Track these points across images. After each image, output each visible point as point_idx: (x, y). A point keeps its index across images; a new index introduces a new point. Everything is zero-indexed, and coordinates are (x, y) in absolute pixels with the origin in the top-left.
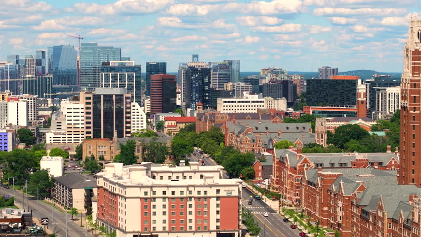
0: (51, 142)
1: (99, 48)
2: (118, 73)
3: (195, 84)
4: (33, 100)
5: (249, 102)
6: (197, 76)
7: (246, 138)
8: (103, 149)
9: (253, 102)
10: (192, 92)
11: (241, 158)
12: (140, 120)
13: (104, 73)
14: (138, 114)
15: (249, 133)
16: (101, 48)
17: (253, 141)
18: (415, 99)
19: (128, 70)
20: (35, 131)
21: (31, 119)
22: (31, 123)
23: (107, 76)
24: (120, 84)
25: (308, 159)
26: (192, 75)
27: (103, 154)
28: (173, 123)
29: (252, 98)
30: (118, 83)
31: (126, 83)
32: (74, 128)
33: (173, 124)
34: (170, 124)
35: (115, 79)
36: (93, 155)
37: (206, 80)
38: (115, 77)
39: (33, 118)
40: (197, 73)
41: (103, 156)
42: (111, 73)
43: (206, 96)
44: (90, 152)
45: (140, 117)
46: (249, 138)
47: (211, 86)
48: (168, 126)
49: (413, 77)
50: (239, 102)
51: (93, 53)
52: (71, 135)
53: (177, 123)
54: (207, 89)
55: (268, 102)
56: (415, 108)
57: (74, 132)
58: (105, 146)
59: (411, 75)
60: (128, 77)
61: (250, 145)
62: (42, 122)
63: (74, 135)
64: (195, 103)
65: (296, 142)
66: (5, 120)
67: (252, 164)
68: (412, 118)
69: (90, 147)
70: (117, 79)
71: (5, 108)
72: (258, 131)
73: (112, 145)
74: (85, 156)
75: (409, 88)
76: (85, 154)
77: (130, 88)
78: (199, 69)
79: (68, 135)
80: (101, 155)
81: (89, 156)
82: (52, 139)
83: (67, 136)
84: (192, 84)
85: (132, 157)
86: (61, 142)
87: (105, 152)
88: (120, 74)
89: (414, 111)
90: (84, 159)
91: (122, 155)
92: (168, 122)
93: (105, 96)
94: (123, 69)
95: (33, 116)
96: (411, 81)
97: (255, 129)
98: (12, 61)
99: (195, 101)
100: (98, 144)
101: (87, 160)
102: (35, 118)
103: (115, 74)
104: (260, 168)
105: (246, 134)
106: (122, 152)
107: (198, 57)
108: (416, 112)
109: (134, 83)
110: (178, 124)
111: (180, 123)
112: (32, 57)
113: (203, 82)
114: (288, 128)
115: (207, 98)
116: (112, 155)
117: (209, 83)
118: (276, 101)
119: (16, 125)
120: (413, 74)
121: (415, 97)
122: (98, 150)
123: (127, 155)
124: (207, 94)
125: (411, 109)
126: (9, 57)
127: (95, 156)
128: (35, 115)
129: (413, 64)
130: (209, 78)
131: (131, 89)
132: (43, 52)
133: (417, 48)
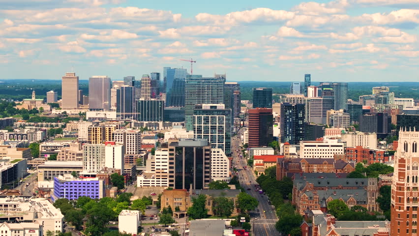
0: (141, 185)
1: (203, 80)
2: (210, 116)
3: (289, 119)
4: (135, 136)
5: (328, 146)
6: (291, 111)
7: (305, 196)
8: (179, 201)
9: (332, 146)
10: (285, 127)
11: (290, 220)
12: (224, 164)
13: (196, 116)
14: (222, 159)
15: (307, 190)
16: (205, 79)
17: (311, 198)
18: (400, 200)
19: (219, 113)
20: (131, 171)
21: (133, 153)
22: (133, 156)
23: (199, 118)
24: (211, 126)
25: (335, 231)
26: (286, 111)
27: (179, 206)
28: (261, 161)
29: (332, 142)
30: (210, 125)
31: (217, 125)
32: (162, 173)
33: (261, 163)
34: (258, 163)
35: (207, 122)
36: (169, 206)
37: (300, 115)
38: (207, 119)
39: (135, 152)
40: (291, 109)
41: (178, 207)
42: (203, 116)
43: (300, 130)
44: (167, 204)
45: (224, 162)
46: (307, 195)
47: (306, 120)
48: (257, 165)
49: (399, 181)
50: (319, 146)
51: (198, 84)
52: (160, 179)
53: (264, 162)
54: (301, 123)
55: (359, 137)
56: (400, 207)
57: (162, 176)
58: (181, 199)
59: (397, 179)
60: (219, 119)
61: (307, 202)
62: (142, 157)
63: (162, 179)
64: (289, 138)
65: (349, 200)
66: (103, 162)
67: (300, 225)
68: (398, 215)
69: (167, 199)
70: (209, 122)
71: (103, 151)
72: (320, 185)
73: (187, 198)
74: (163, 206)
75: (396, 190)
76: (164, 205)
77: (221, 129)
78: (293, 105)
79: (157, 179)
80: (177, 206)
81: (167, 206)
82: (142, 182)
83: (155, 180)
84: (286, 119)
85: (202, 211)
86: (151, 185)
87: (181, 204)
88: (211, 117)
89: (400, 210)
90: (162, 210)
91: (194, 208)
92: (257, 160)
93: (186, 148)
94: (214, 112)
95: (135, 150)
96: (397, 184)
97: (318, 184)
98: (129, 83)
99: (289, 135)
100: (174, 197)
101: (164, 211)
102: (137, 152)
103: (207, 117)
104: (307, 229)
105: (305, 191)
106: (194, 205)
107: (310, 77)
108: (401, 211)
109: (224, 125)
110: (265, 164)
111: (267, 162)
112: (149, 77)
113: (297, 117)
114: (348, 183)
115: (301, 132)
116: (187, 206)
117: (303, 118)
118: (367, 136)
119: (112, 167)
120: (399, 178)
121: (400, 198)
122: (175, 201)
123: (197, 209)
124: (301, 128)
125: (397, 208)
126: (125, 79)
127: (172, 207)
128: (137, 150)
129: (399, 170)
130: (304, 113)
131: (222, 131)
132: (158, 74)
133: (403, 157)
